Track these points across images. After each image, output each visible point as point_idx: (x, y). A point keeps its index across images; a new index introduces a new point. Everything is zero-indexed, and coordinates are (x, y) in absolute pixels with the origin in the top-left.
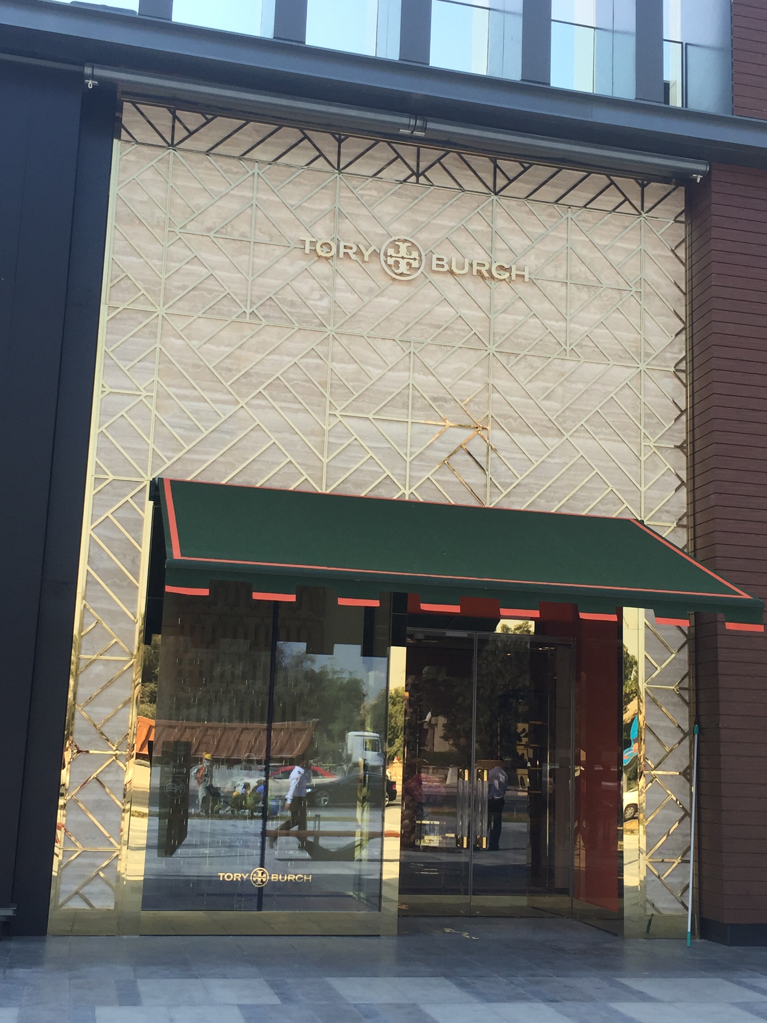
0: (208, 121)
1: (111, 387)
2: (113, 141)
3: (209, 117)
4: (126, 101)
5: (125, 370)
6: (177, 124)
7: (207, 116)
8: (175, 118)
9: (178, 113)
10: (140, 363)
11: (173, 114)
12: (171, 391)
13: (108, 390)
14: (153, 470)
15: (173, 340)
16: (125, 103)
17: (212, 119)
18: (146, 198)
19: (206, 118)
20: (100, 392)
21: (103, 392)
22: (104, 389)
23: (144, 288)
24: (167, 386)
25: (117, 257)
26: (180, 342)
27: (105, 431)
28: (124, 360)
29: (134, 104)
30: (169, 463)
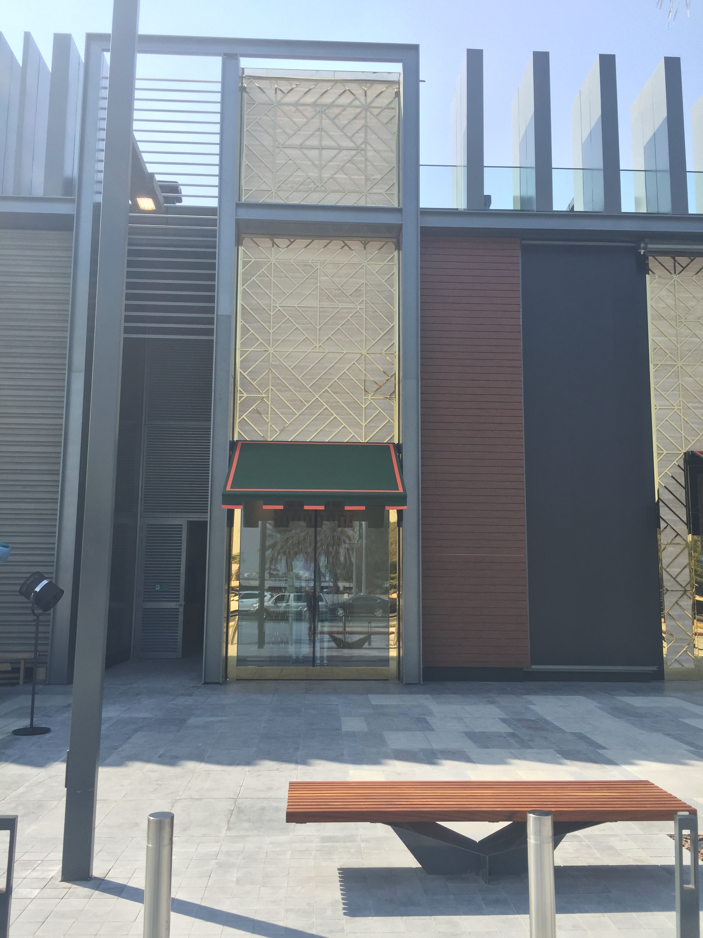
0: (692, 260)
1: (660, 406)
2: (646, 276)
3: (692, 258)
4: (650, 256)
5: (665, 396)
6: (677, 265)
7: (691, 258)
8: (675, 261)
9: (676, 258)
10: (672, 392)
11: (674, 259)
12: (689, 405)
13: (658, 407)
14: (686, 447)
15: (687, 378)
16: (649, 257)
17: (694, 259)
18: (665, 306)
19: (691, 259)
20: (655, 409)
21: (656, 409)
22: (656, 407)
23: (669, 353)
24: (687, 403)
25: (654, 338)
26: (691, 379)
27: (659, 429)
28: (664, 391)
29: (654, 257)
30: (693, 443)
